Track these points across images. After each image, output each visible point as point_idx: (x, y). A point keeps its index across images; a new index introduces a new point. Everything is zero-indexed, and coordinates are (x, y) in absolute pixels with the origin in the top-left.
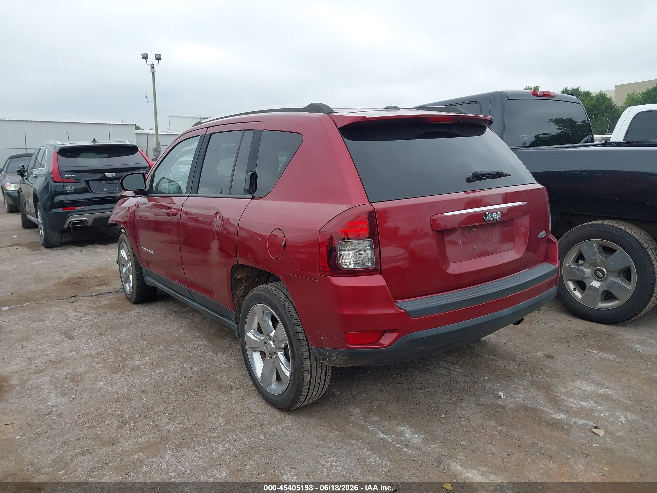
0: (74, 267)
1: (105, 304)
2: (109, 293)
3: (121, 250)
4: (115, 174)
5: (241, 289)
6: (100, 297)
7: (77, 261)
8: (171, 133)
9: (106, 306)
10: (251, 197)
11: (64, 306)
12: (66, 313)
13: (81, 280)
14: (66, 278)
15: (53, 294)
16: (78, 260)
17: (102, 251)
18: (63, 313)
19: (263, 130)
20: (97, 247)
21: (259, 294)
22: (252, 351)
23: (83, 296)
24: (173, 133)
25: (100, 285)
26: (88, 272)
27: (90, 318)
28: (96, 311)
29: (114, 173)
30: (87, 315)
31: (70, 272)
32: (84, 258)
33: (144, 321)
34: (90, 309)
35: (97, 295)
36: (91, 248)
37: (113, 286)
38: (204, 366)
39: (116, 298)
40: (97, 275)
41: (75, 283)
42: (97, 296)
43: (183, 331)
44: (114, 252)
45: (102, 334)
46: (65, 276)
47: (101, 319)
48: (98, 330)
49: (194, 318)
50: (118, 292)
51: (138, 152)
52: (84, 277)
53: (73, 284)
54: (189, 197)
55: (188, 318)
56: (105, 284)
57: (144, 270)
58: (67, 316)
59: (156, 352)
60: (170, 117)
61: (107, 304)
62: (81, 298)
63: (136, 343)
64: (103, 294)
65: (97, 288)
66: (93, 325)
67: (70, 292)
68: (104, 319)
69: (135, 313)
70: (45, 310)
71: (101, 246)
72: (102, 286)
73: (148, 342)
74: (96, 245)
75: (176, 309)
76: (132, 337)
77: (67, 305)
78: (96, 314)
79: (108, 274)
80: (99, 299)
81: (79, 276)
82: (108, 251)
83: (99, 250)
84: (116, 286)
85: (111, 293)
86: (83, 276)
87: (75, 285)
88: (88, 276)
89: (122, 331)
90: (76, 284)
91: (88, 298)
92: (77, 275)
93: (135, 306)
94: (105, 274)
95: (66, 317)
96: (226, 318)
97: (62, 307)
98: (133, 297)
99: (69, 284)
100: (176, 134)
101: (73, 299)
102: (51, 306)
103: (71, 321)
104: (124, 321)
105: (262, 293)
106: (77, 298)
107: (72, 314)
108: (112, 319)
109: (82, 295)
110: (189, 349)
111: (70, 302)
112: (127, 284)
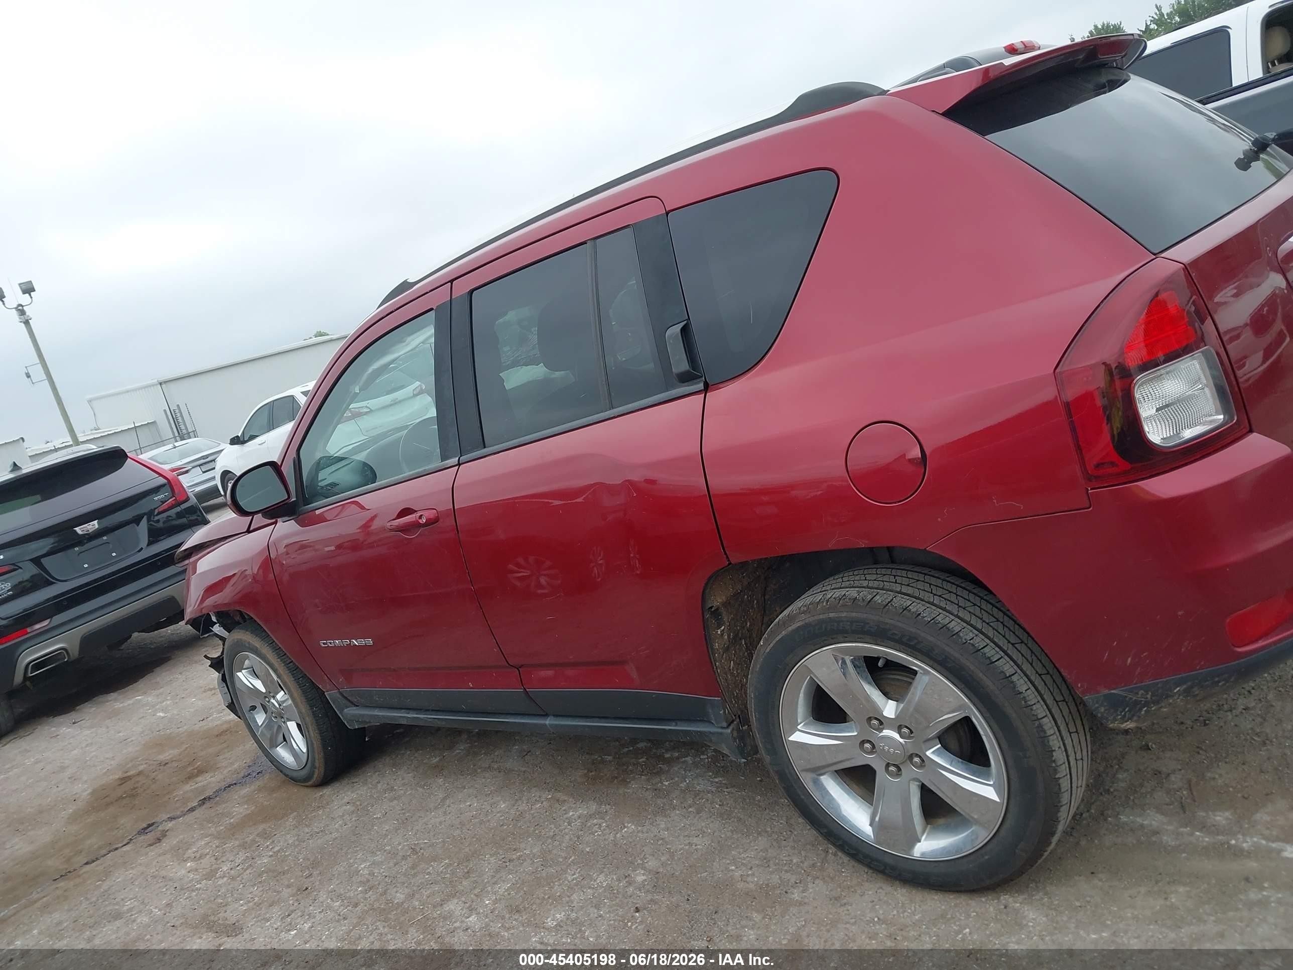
0: (85, 763)
1: (243, 815)
2: (229, 786)
3: (239, 674)
4: (98, 522)
5: (719, 633)
6: (217, 803)
7: (82, 748)
8: (104, 432)
9: (249, 820)
10: (701, 386)
11: (142, 859)
12: (163, 873)
13: (129, 785)
14: (88, 794)
15: (89, 842)
16: (84, 745)
17: (126, 704)
18: (155, 877)
19: (667, 213)
20: (107, 702)
21: (822, 621)
22: (816, 776)
23: (171, 819)
24: (110, 431)
25: (190, 778)
26: (131, 761)
27: (238, 861)
28: (236, 839)
29: (96, 522)
30: (224, 859)
31: (85, 778)
32: (94, 735)
33: (384, 816)
34: (217, 842)
35: (203, 802)
36: (91, 707)
37: (226, 767)
38: (652, 863)
39: (259, 790)
40: (162, 757)
41: (121, 798)
42: (208, 804)
43: (507, 802)
44: (158, 696)
45: (307, 889)
46: (83, 790)
47: (271, 853)
48: (286, 883)
49: (500, 764)
50: (247, 777)
51: (129, 459)
52: (134, 776)
53: (116, 801)
54: (459, 464)
55: (485, 769)
56: (201, 772)
57: (338, 695)
58: (170, 880)
59: (493, 877)
60: (90, 401)
61: (249, 812)
62: (170, 825)
63: (415, 875)
64: (217, 793)
65: (187, 787)
66: (260, 875)
67: (128, 822)
68: (278, 851)
69: (342, 805)
70: (99, 887)
71: (113, 695)
72: (199, 779)
73: (447, 861)
74: (101, 698)
75: (435, 760)
76: (391, 864)
77: (147, 854)
78: (244, 846)
79: (187, 748)
80: (220, 809)
81: (117, 777)
82: (140, 700)
83: (118, 705)
84: (232, 764)
85: (235, 784)
86: (129, 774)
87: (124, 802)
88: (141, 768)
89: (351, 861)
90: (127, 799)
91: (190, 818)
92: (111, 777)
93: (327, 791)
94: (182, 750)
95: (171, 883)
96: (679, 723)
97: (140, 864)
98: (316, 770)
99: (108, 805)
100: (116, 431)
101: (150, 837)
102: (107, 873)
103: (195, 888)
104: (335, 835)
105: (832, 615)
106: (160, 828)
107: (181, 871)
108: (297, 843)
109: (165, 817)
110: (567, 837)
111: (151, 845)
112: (278, 748)
